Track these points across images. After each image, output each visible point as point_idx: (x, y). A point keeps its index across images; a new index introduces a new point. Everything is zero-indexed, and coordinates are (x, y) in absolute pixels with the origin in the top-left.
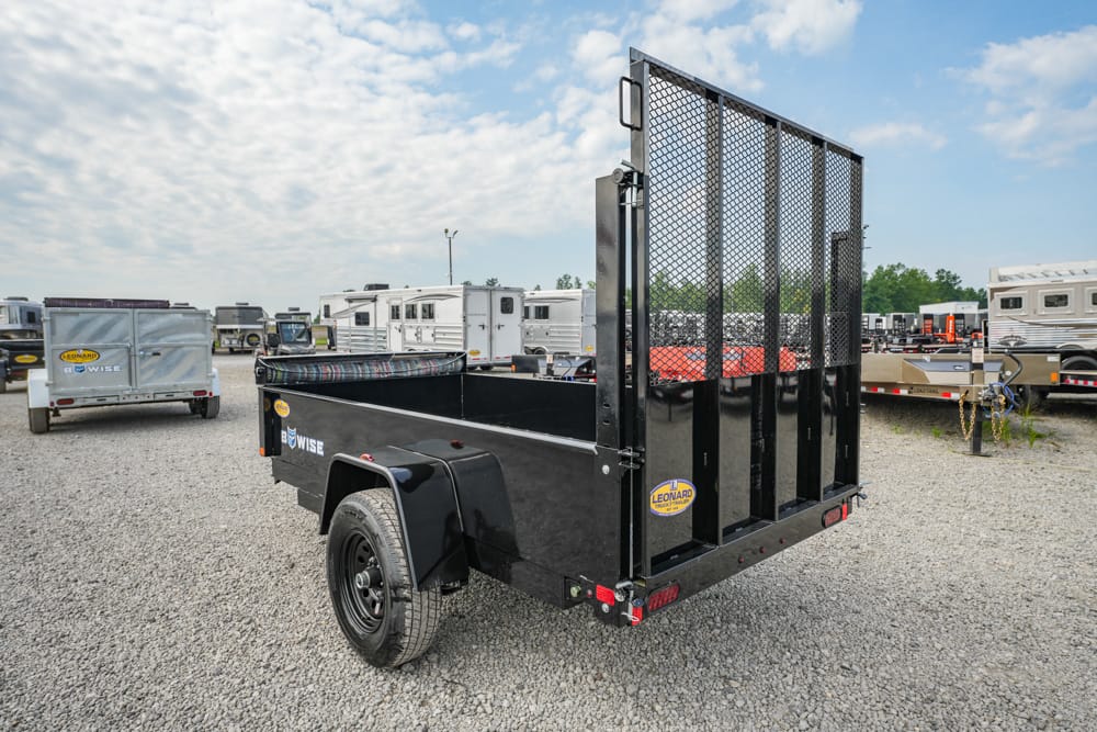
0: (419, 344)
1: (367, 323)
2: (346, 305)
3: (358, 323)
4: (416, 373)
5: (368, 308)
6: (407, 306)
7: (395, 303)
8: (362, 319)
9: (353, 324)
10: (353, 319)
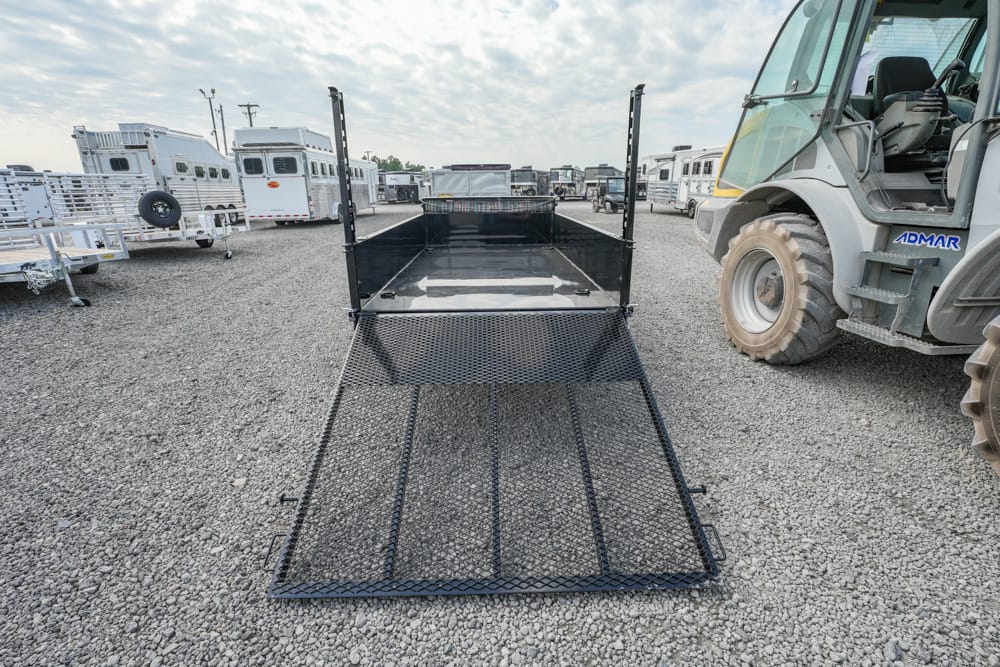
0: (698, 195)
1: (667, 178)
2: (655, 164)
3: (661, 178)
4: (517, 210)
5: (668, 166)
6: (694, 165)
7: (687, 161)
8: (664, 175)
9: (658, 179)
10: (659, 175)
